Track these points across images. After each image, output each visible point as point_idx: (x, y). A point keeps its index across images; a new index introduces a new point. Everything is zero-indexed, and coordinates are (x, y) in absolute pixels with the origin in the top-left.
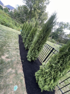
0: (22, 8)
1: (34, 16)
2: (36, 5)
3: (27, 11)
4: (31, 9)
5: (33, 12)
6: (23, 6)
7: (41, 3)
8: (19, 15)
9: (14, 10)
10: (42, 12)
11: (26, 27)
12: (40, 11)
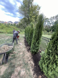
0: (22, 20)
1: (31, 21)
2: (31, 14)
3: (26, 20)
4: (29, 18)
5: (30, 19)
6: (23, 18)
7: (34, 11)
8: (22, 24)
9: (18, 23)
10: (37, 16)
11: (27, 30)
12: (34, 16)
